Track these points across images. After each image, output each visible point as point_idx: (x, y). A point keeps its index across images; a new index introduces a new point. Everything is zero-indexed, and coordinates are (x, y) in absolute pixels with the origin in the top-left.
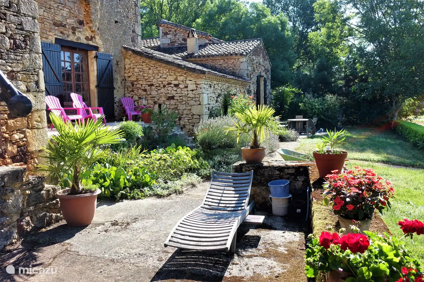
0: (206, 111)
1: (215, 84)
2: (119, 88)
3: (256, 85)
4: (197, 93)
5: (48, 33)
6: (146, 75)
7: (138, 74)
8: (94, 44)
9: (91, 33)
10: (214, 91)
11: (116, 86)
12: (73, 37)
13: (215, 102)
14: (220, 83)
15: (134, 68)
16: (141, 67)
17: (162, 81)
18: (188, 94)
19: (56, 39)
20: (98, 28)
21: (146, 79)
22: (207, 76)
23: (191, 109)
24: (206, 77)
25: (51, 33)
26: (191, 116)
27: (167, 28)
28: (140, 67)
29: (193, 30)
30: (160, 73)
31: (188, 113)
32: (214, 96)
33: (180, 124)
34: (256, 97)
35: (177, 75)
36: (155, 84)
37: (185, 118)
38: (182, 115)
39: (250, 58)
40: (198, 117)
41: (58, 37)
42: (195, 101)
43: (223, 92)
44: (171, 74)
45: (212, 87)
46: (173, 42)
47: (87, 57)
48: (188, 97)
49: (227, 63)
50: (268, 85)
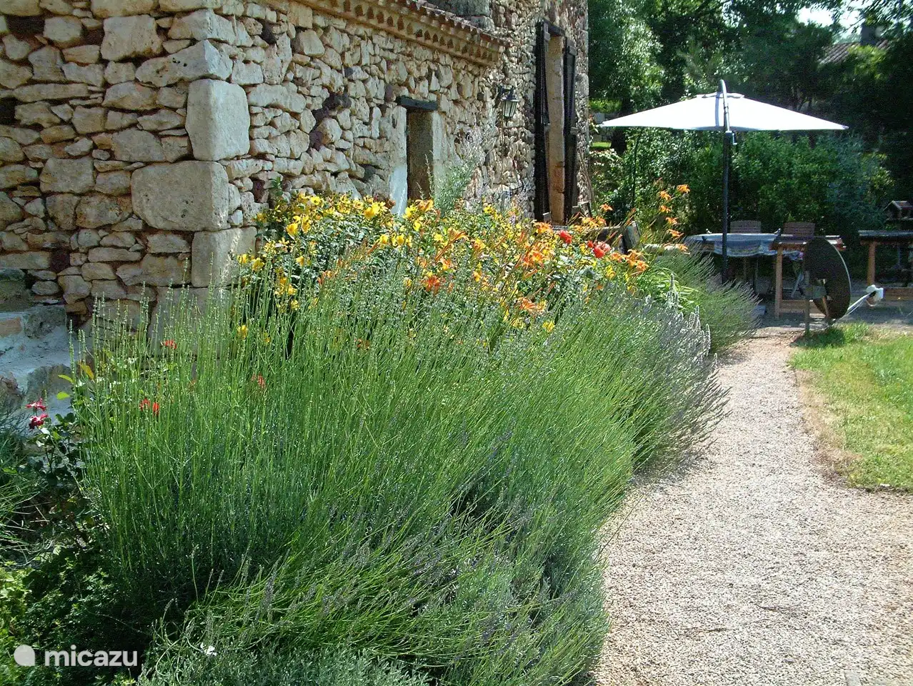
0: (237, 202)
1: (299, 28)
3: (533, 69)
4: (167, 78)
10: (300, 72)
13: (299, 143)
14: (339, 23)
18: (106, 85)
23: (128, 194)
26: (129, 239)
31: (112, 215)
32: (298, 104)
33: (60, 293)
34: (531, 126)
37: (97, 255)
38: (70, 232)
40: (179, 243)
42: (155, 133)
43: (359, 87)
45: (283, 42)
48: (110, 108)
50: (579, 79)
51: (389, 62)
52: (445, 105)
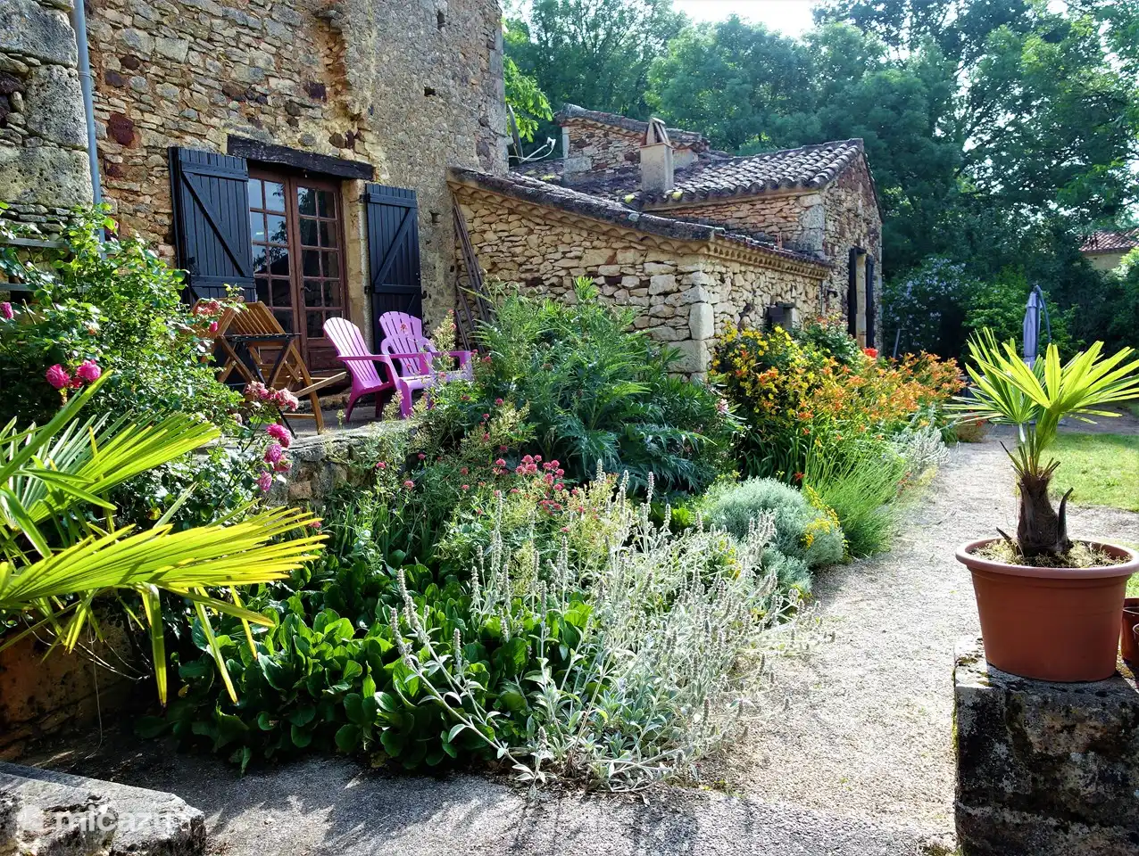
0: (709, 359)
1: (734, 274)
2: (440, 293)
3: (848, 277)
4: (680, 303)
5: (204, 120)
6: (518, 250)
7: (495, 248)
8: (360, 159)
9: (348, 124)
10: (734, 295)
11: (431, 288)
12: (290, 134)
14: (751, 268)
15: (485, 231)
16: (504, 227)
17: (568, 269)
18: (651, 306)
19: (232, 140)
20: (372, 107)
21: (520, 265)
22: (712, 247)
24: (709, 249)
25: (214, 121)
27: (583, 127)
28: (501, 226)
29: (659, 123)
30: (563, 243)
32: (733, 310)
34: (846, 311)
35: (614, 246)
36: (548, 279)
39: (832, 194)
41: (239, 133)
42: (673, 327)
43: (759, 299)
44: (596, 243)
45: (728, 281)
46: (599, 167)
47: (340, 199)
48: (652, 316)
49: (762, 213)
50: (875, 278)
51: (772, 284)
52: (799, 304)
